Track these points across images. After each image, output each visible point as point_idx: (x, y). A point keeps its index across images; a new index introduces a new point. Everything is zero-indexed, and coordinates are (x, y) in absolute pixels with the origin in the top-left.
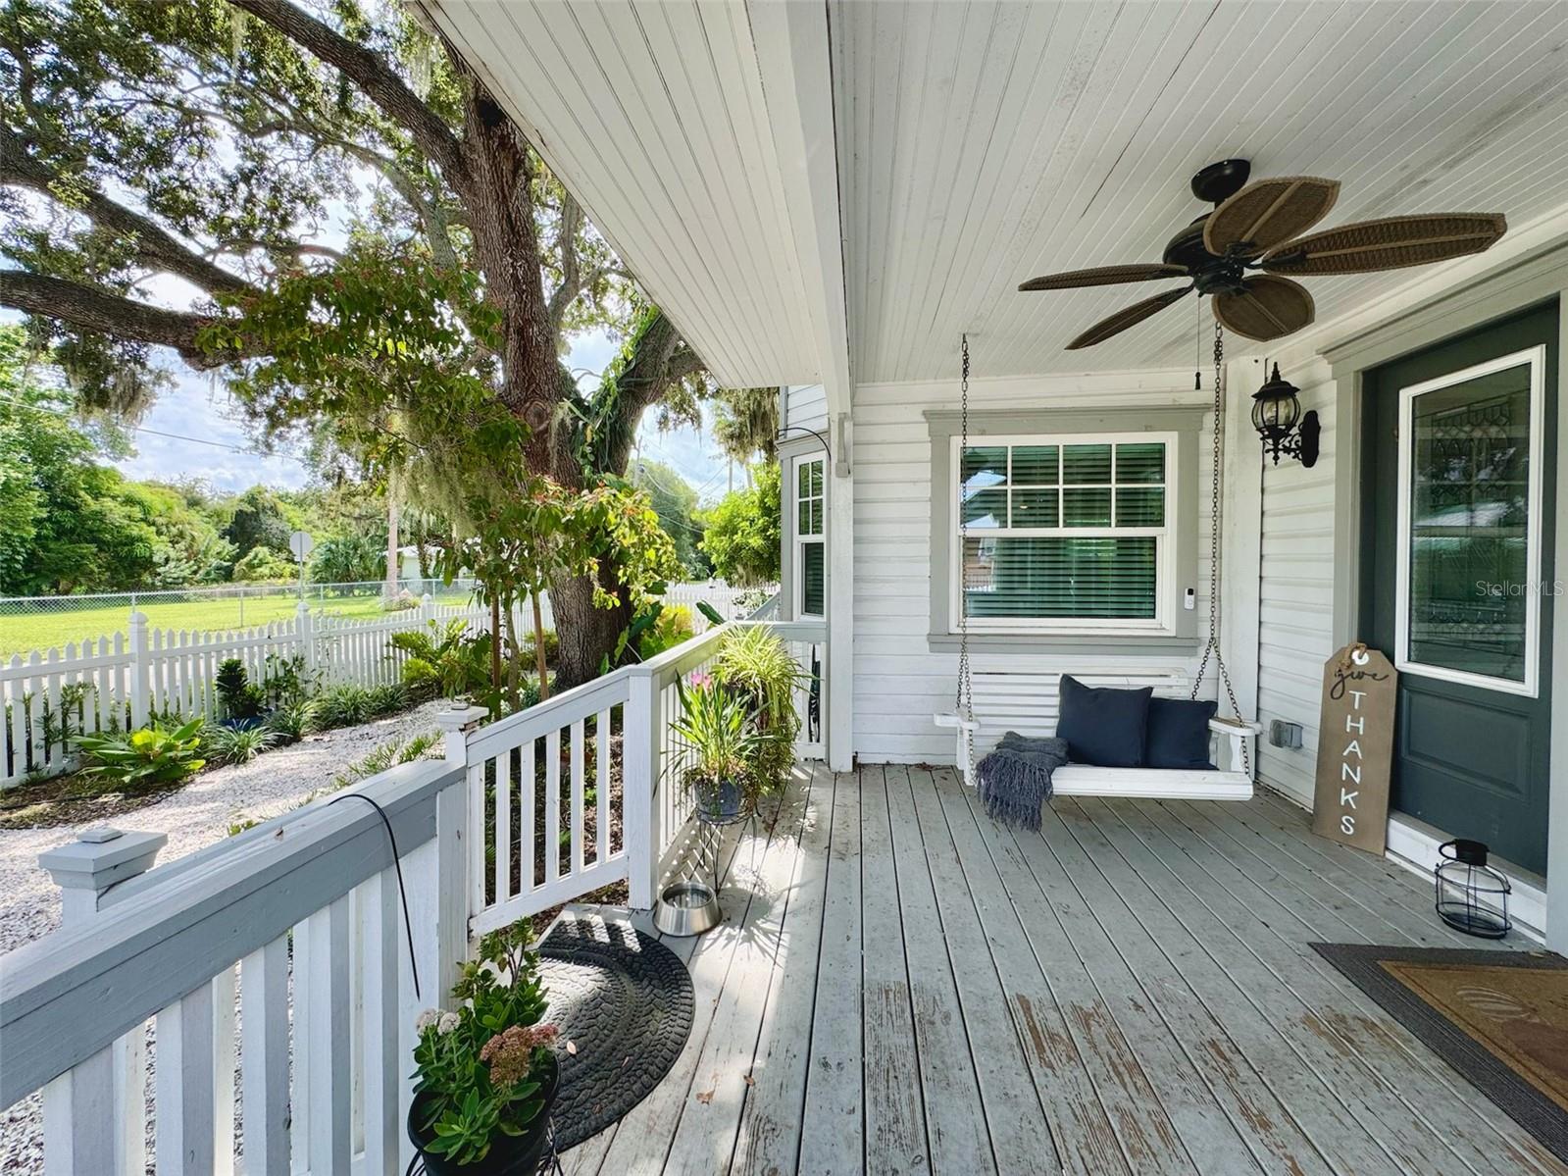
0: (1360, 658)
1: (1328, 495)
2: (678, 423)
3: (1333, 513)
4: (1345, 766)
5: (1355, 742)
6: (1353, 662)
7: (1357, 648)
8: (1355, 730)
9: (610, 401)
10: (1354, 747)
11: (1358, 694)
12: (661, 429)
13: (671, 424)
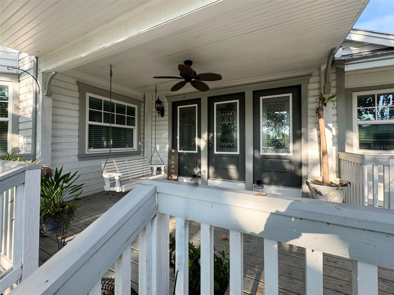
0: (173, 151)
1: (167, 123)
3: (168, 126)
4: (172, 170)
5: (173, 165)
6: (172, 152)
7: (173, 149)
8: (173, 163)
10: (173, 166)
11: (173, 157)
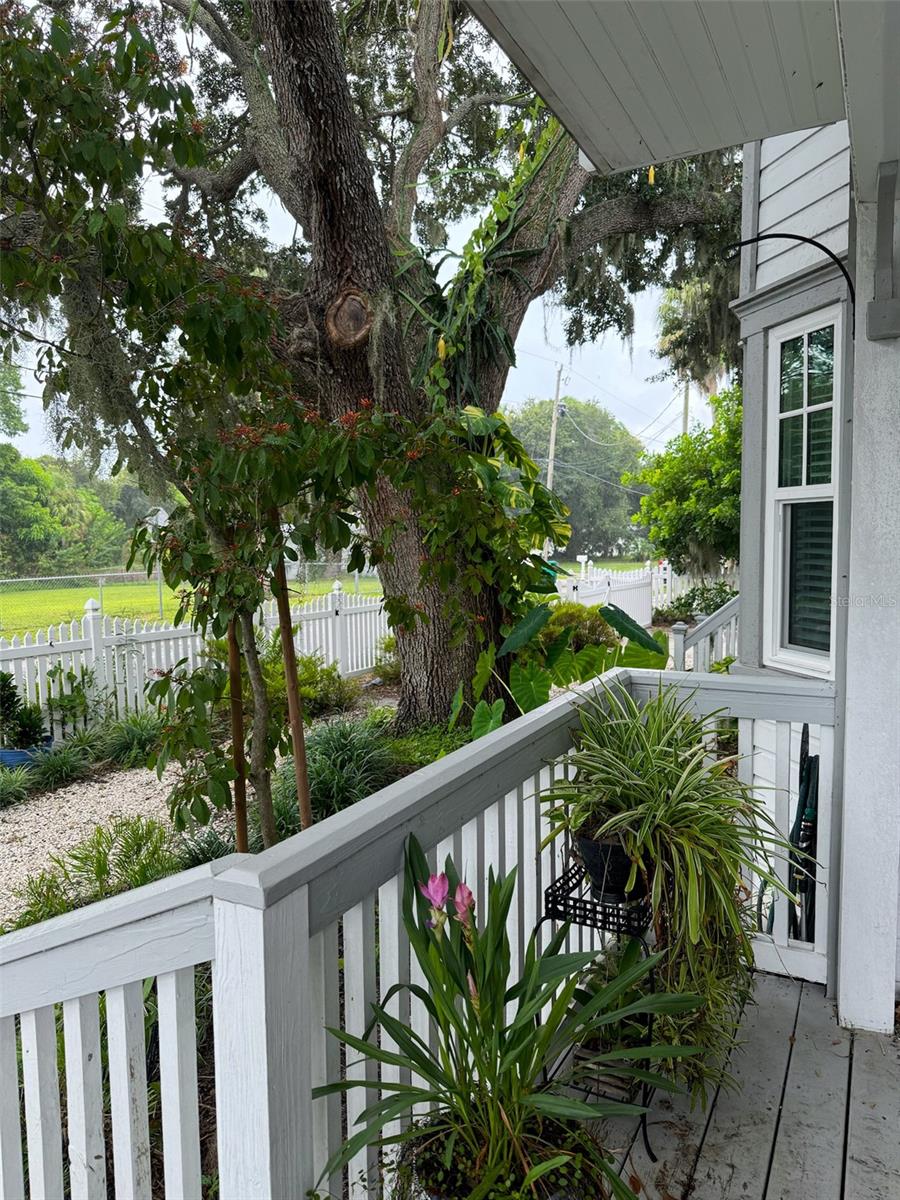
2: (597, 328)
9: (473, 288)
12: (571, 342)
13: (587, 332)
